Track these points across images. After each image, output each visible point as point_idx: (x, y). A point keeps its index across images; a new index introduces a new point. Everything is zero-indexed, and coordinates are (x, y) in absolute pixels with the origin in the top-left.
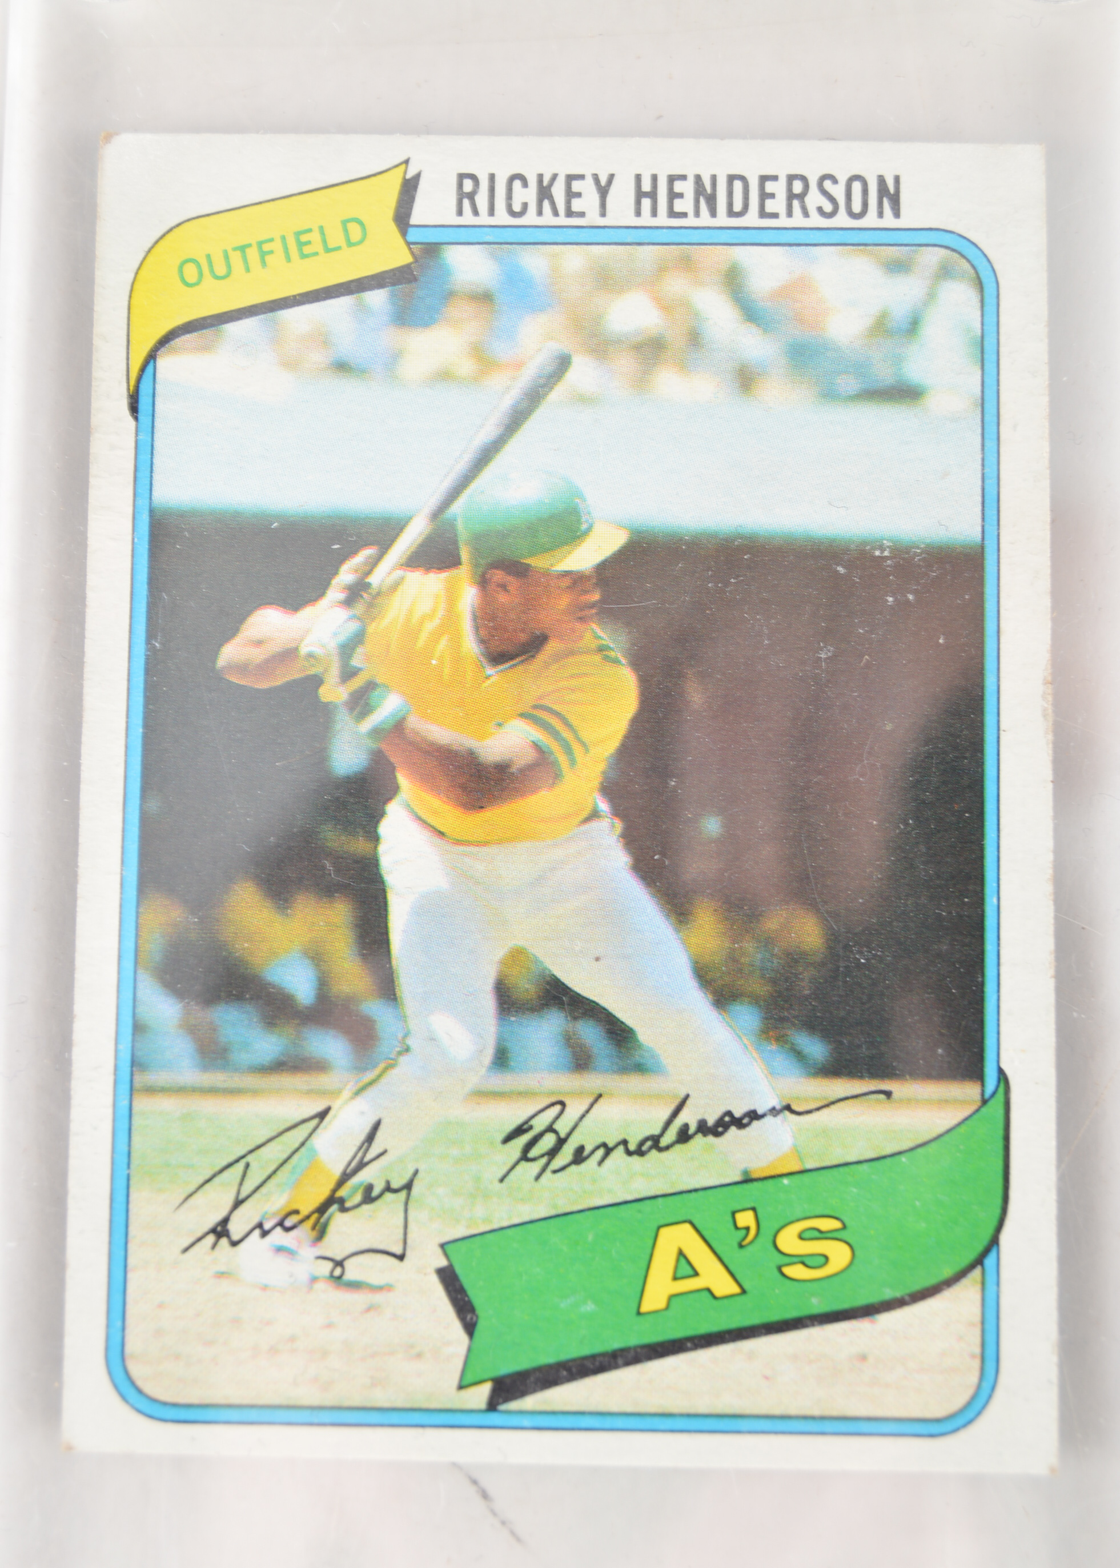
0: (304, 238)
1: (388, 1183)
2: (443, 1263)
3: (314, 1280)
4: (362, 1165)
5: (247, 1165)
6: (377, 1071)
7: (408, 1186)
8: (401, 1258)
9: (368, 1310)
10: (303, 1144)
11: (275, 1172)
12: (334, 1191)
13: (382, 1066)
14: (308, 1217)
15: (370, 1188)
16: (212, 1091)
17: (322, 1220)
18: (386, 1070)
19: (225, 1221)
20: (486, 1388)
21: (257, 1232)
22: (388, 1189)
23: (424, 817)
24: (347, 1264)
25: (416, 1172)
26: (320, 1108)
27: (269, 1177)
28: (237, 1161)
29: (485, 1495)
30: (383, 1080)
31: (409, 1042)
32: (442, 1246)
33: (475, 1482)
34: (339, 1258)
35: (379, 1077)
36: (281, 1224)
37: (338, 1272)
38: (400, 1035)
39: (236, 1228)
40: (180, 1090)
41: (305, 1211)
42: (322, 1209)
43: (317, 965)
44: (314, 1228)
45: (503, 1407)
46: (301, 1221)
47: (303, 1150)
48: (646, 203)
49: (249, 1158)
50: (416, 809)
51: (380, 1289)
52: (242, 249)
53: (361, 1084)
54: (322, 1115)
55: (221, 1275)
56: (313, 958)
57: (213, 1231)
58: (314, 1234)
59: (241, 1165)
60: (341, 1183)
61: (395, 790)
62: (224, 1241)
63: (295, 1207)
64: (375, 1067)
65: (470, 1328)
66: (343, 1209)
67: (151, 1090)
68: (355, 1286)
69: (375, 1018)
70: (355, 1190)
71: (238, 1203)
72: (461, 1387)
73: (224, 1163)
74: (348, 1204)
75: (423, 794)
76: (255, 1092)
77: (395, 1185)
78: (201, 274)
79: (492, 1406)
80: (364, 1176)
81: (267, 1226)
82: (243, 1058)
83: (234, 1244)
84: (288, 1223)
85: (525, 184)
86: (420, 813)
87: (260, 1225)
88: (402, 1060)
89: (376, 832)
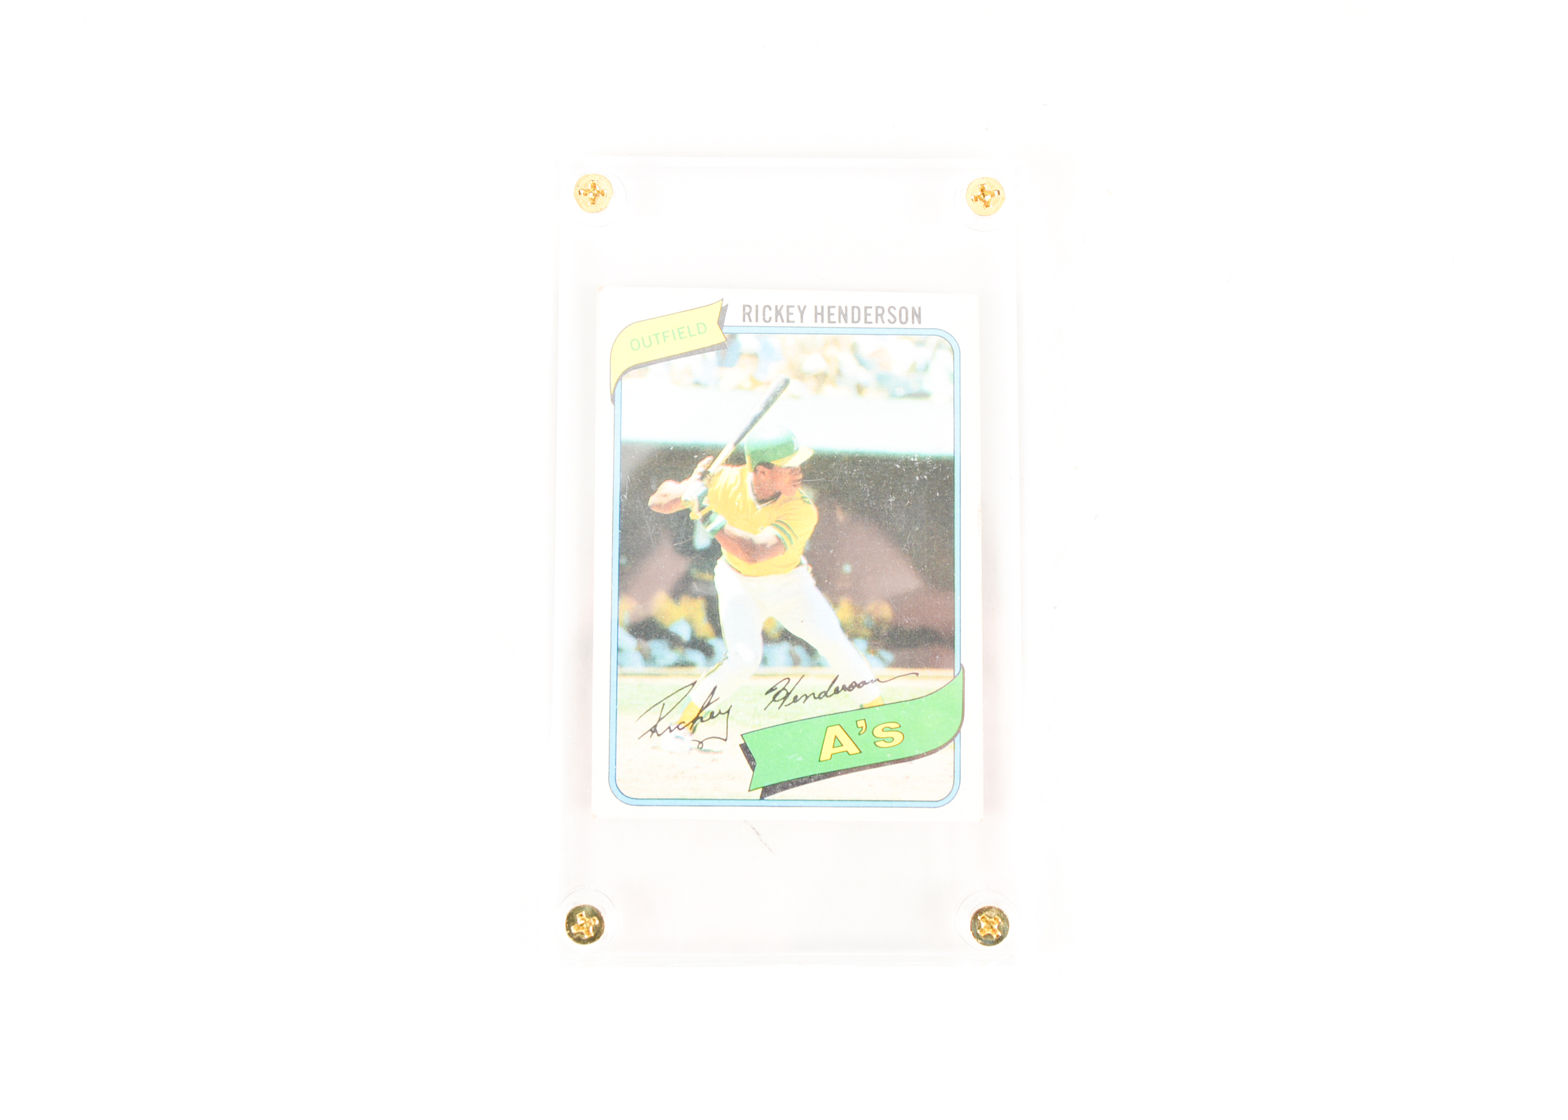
0: (681, 331)
1: (720, 711)
2: (743, 742)
3: (691, 749)
4: (709, 704)
5: (664, 704)
6: (715, 667)
7: (728, 712)
8: (726, 740)
9: (713, 761)
10: (686, 696)
11: (675, 707)
12: (698, 714)
13: (717, 664)
14: (688, 725)
15: (712, 713)
16: (650, 675)
17: (694, 726)
18: (719, 666)
19: (655, 726)
20: (761, 790)
21: (668, 730)
22: (720, 713)
23: (732, 565)
24: (703, 743)
25: (731, 706)
26: (693, 682)
27: (673, 709)
28: (660, 702)
29: (758, 834)
30: (717, 670)
31: (727, 655)
32: (742, 735)
33: (754, 829)
34: (701, 741)
35: (716, 669)
36: (678, 727)
37: (700, 746)
38: (724, 653)
39: (660, 730)
40: (637, 675)
41: (687, 723)
42: (694, 721)
43: (691, 625)
44: (691, 728)
45: (765, 798)
46: (686, 726)
47: (686, 697)
48: (819, 317)
49: (664, 701)
50: (729, 562)
51: (714, 752)
52: (656, 335)
53: (709, 672)
54: (693, 684)
55: (654, 748)
56: (689, 622)
57: (651, 730)
58: (691, 731)
59: (662, 703)
60: (701, 711)
61: (721, 554)
62: (655, 734)
63: (683, 721)
64: (714, 665)
65: (753, 768)
66: (702, 721)
67: (625, 675)
68: (707, 751)
69: (714, 645)
70: (707, 713)
71: (660, 719)
72: (749, 791)
73: (655, 704)
74: (704, 719)
75: (732, 556)
76: (666, 675)
77: (722, 712)
78: (639, 345)
79: (762, 798)
80: (710, 709)
81: (672, 728)
82: (660, 661)
83: (659, 735)
84: (680, 727)
85: (770, 309)
86: (731, 564)
87: (669, 728)
88: (725, 662)
89: (713, 571)
